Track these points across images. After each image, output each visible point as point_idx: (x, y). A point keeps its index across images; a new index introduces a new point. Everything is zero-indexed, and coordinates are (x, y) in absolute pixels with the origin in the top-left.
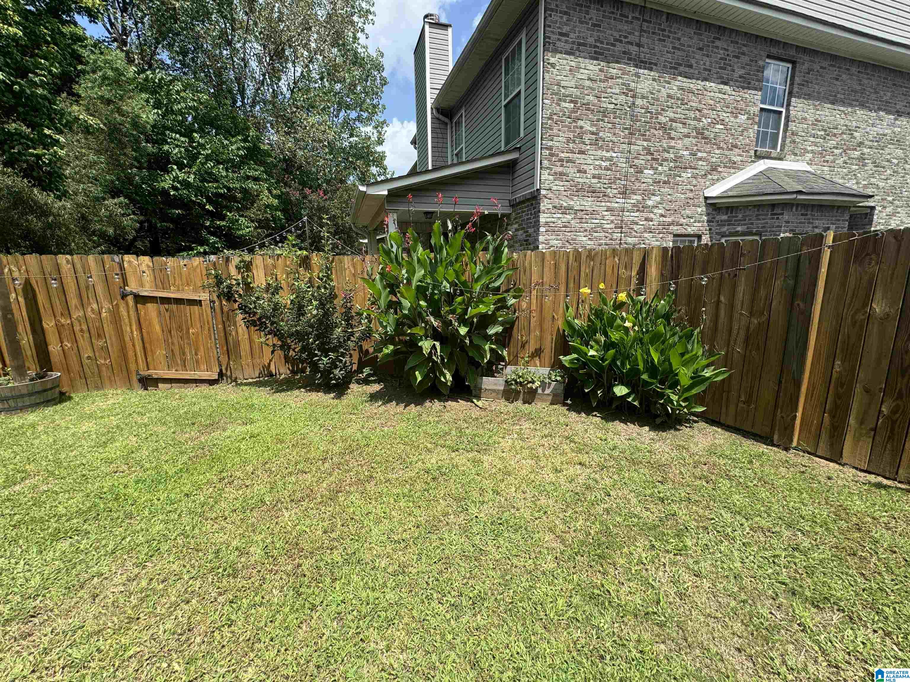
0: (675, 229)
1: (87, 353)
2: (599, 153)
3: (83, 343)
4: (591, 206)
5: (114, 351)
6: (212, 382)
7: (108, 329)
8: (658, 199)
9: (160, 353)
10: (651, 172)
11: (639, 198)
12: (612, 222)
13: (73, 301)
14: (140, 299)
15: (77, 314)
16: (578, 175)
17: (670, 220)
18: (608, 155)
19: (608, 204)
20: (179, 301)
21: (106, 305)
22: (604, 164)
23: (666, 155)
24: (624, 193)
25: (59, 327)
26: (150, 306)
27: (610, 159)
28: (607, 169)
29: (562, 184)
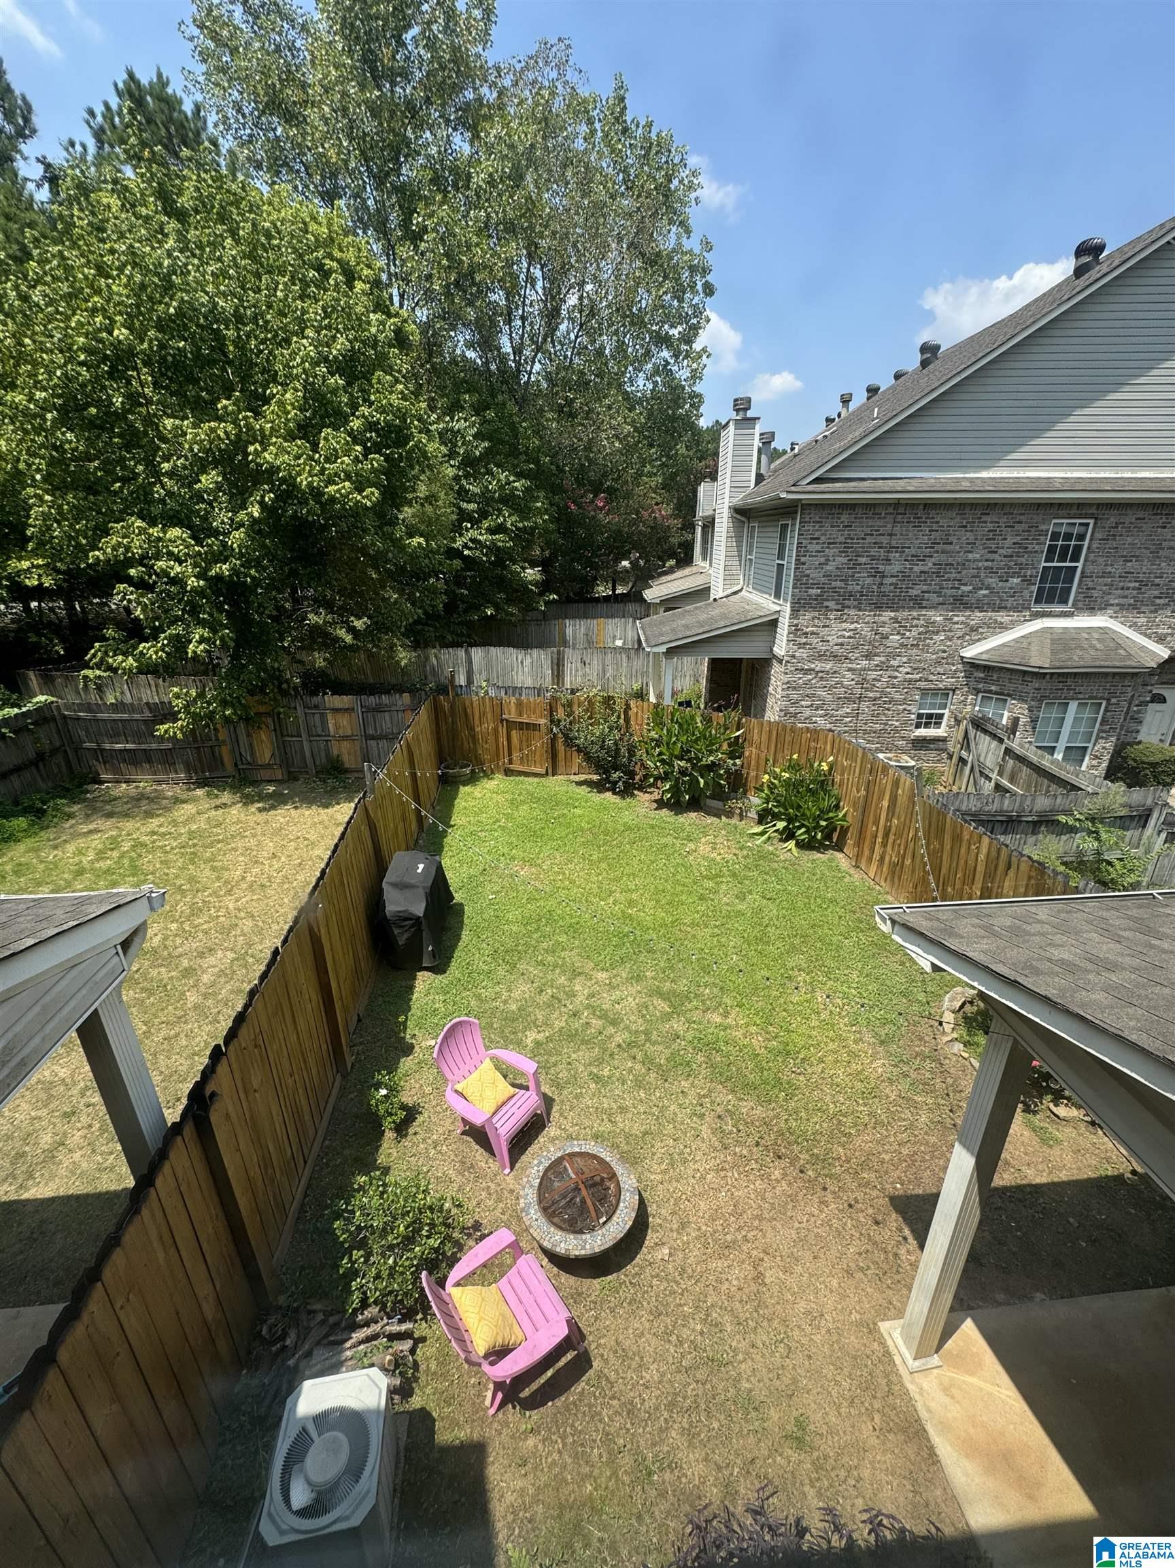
0: (923, 684)
1: (479, 751)
2: (844, 625)
3: (479, 746)
4: (832, 668)
5: (493, 749)
6: (541, 776)
7: (491, 738)
8: (905, 659)
9: (516, 755)
10: (898, 637)
11: (883, 659)
13: (477, 723)
14: (509, 723)
15: (477, 729)
17: (918, 677)
18: (852, 626)
19: (850, 665)
20: (528, 725)
21: (492, 725)
22: (847, 634)
23: (915, 622)
24: (868, 656)
26: (514, 726)
27: (856, 629)
28: (850, 637)
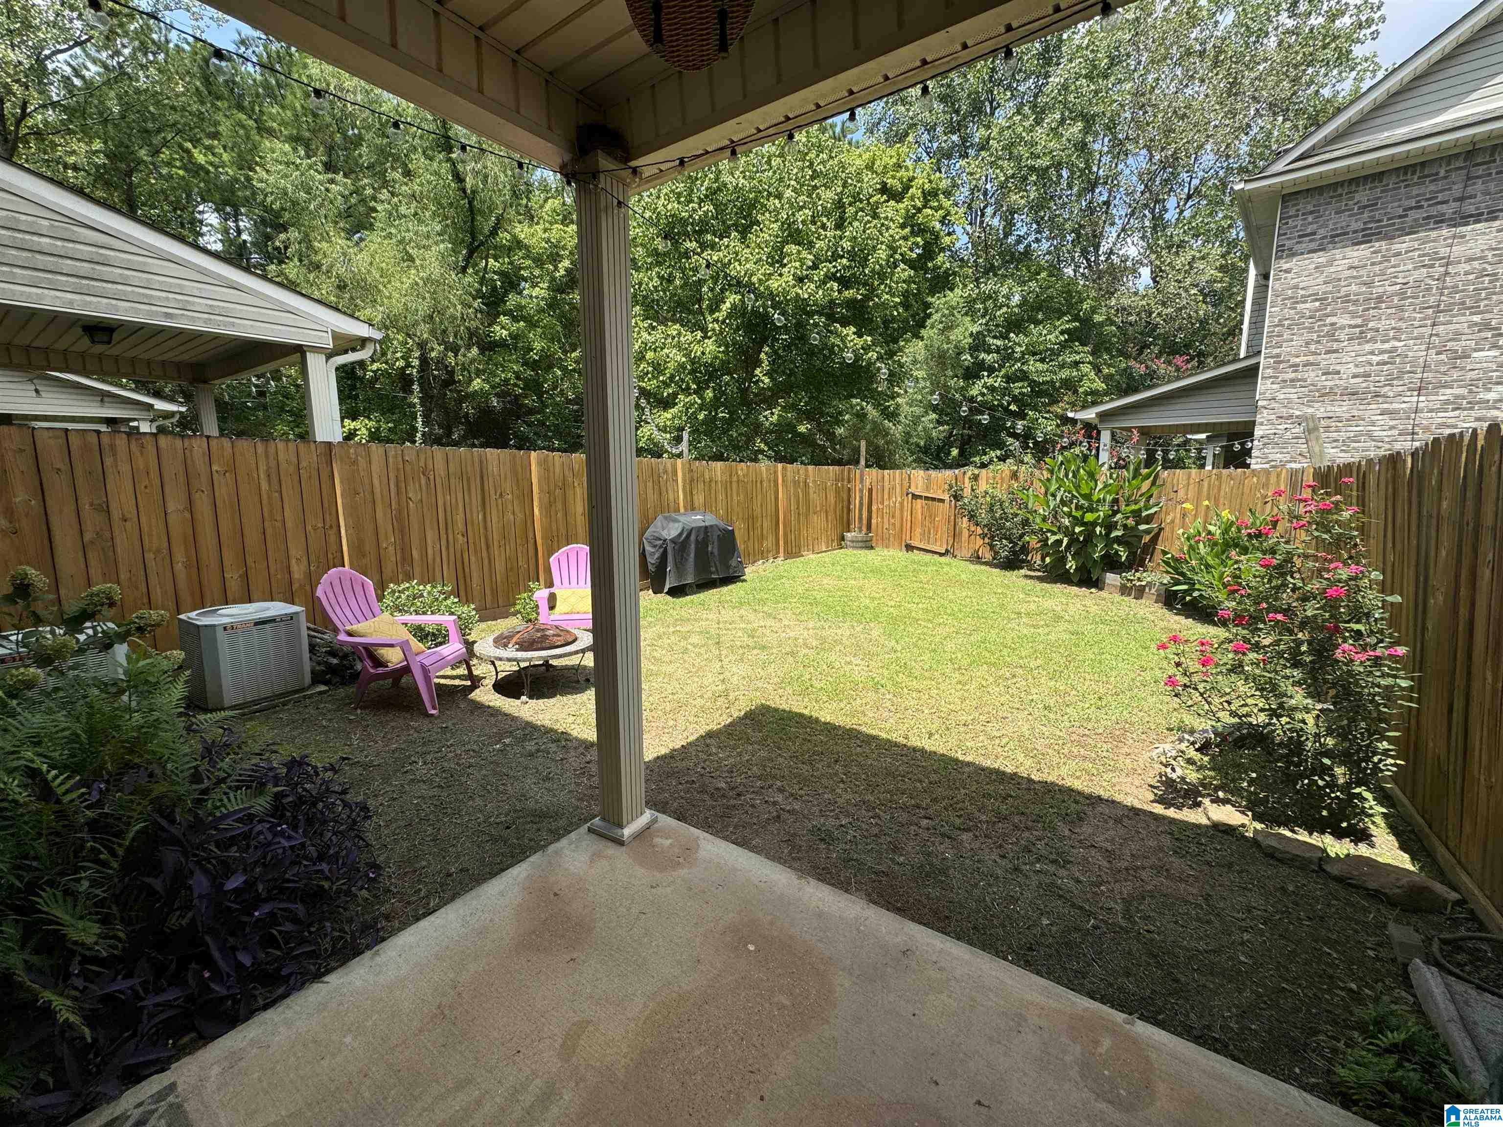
1: (886, 526)
2: (1367, 346)
3: (886, 520)
4: (1348, 411)
5: (898, 525)
6: (941, 555)
7: (898, 512)
9: (918, 531)
12: (1392, 428)
13: (886, 496)
14: (915, 497)
15: (886, 503)
16: (1324, 378)
18: (1387, 346)
19: (1385, 406)
20: (933, 499)
21: (899, 499)
22: (1377, 358)
24: (1423, 389)
25: (878, 509)
26: (919, 501)
27: (1391, 351)
28: (1383, 363)
29: (1295, 390)
